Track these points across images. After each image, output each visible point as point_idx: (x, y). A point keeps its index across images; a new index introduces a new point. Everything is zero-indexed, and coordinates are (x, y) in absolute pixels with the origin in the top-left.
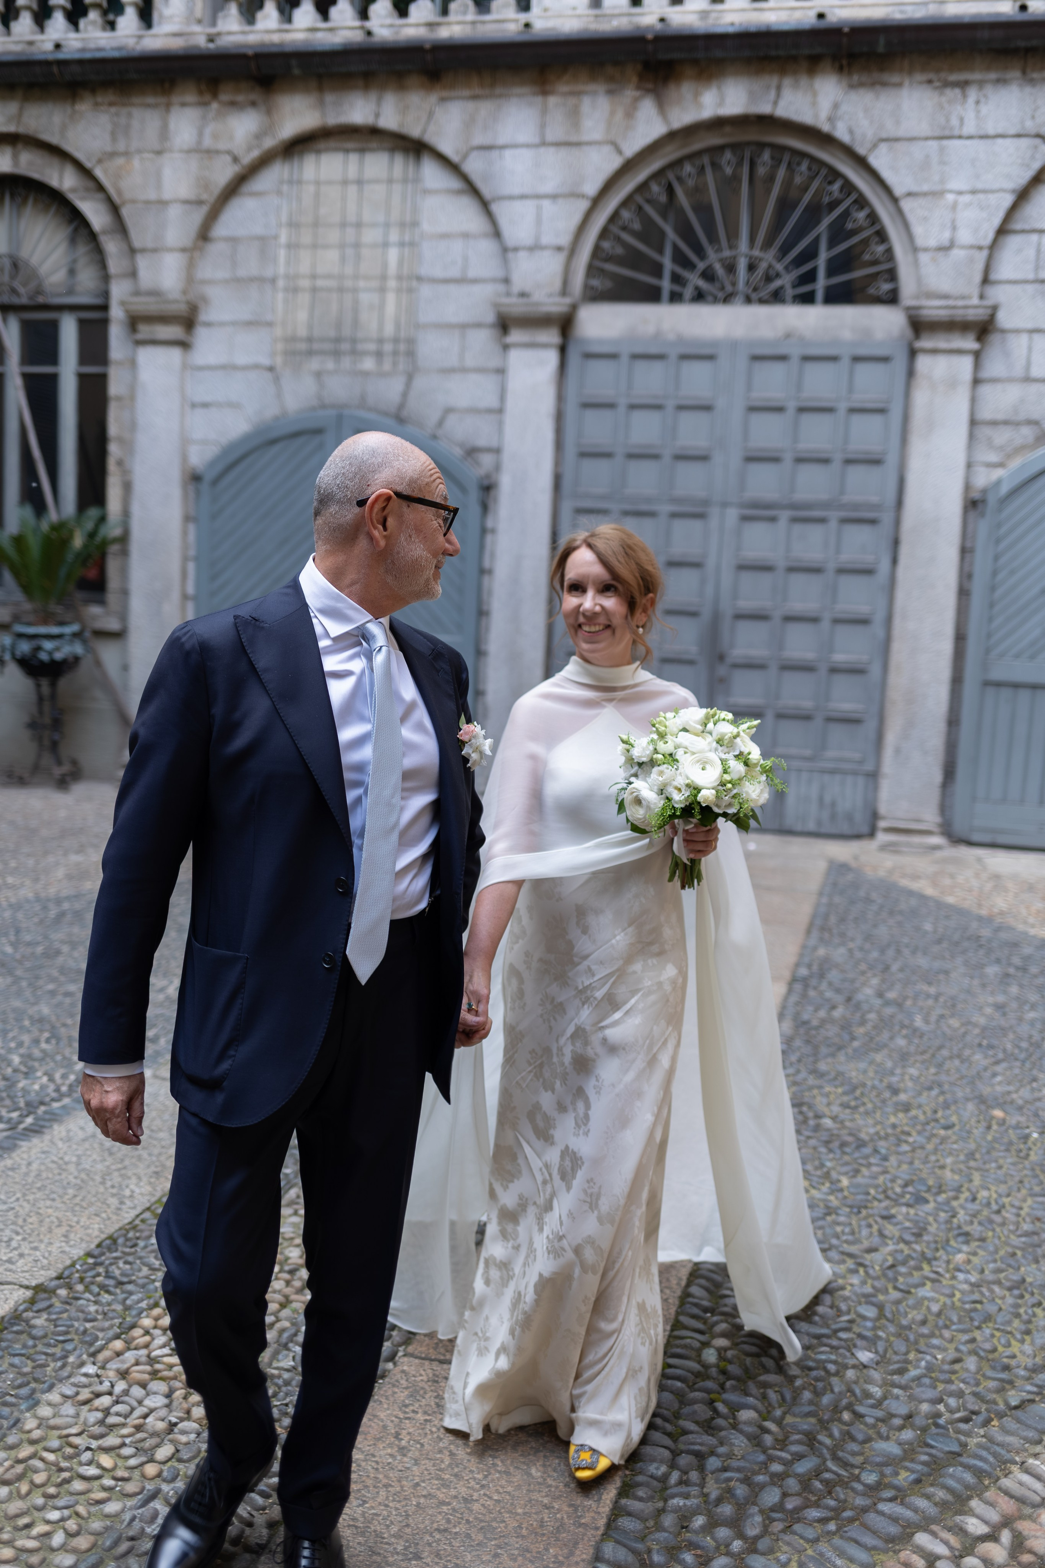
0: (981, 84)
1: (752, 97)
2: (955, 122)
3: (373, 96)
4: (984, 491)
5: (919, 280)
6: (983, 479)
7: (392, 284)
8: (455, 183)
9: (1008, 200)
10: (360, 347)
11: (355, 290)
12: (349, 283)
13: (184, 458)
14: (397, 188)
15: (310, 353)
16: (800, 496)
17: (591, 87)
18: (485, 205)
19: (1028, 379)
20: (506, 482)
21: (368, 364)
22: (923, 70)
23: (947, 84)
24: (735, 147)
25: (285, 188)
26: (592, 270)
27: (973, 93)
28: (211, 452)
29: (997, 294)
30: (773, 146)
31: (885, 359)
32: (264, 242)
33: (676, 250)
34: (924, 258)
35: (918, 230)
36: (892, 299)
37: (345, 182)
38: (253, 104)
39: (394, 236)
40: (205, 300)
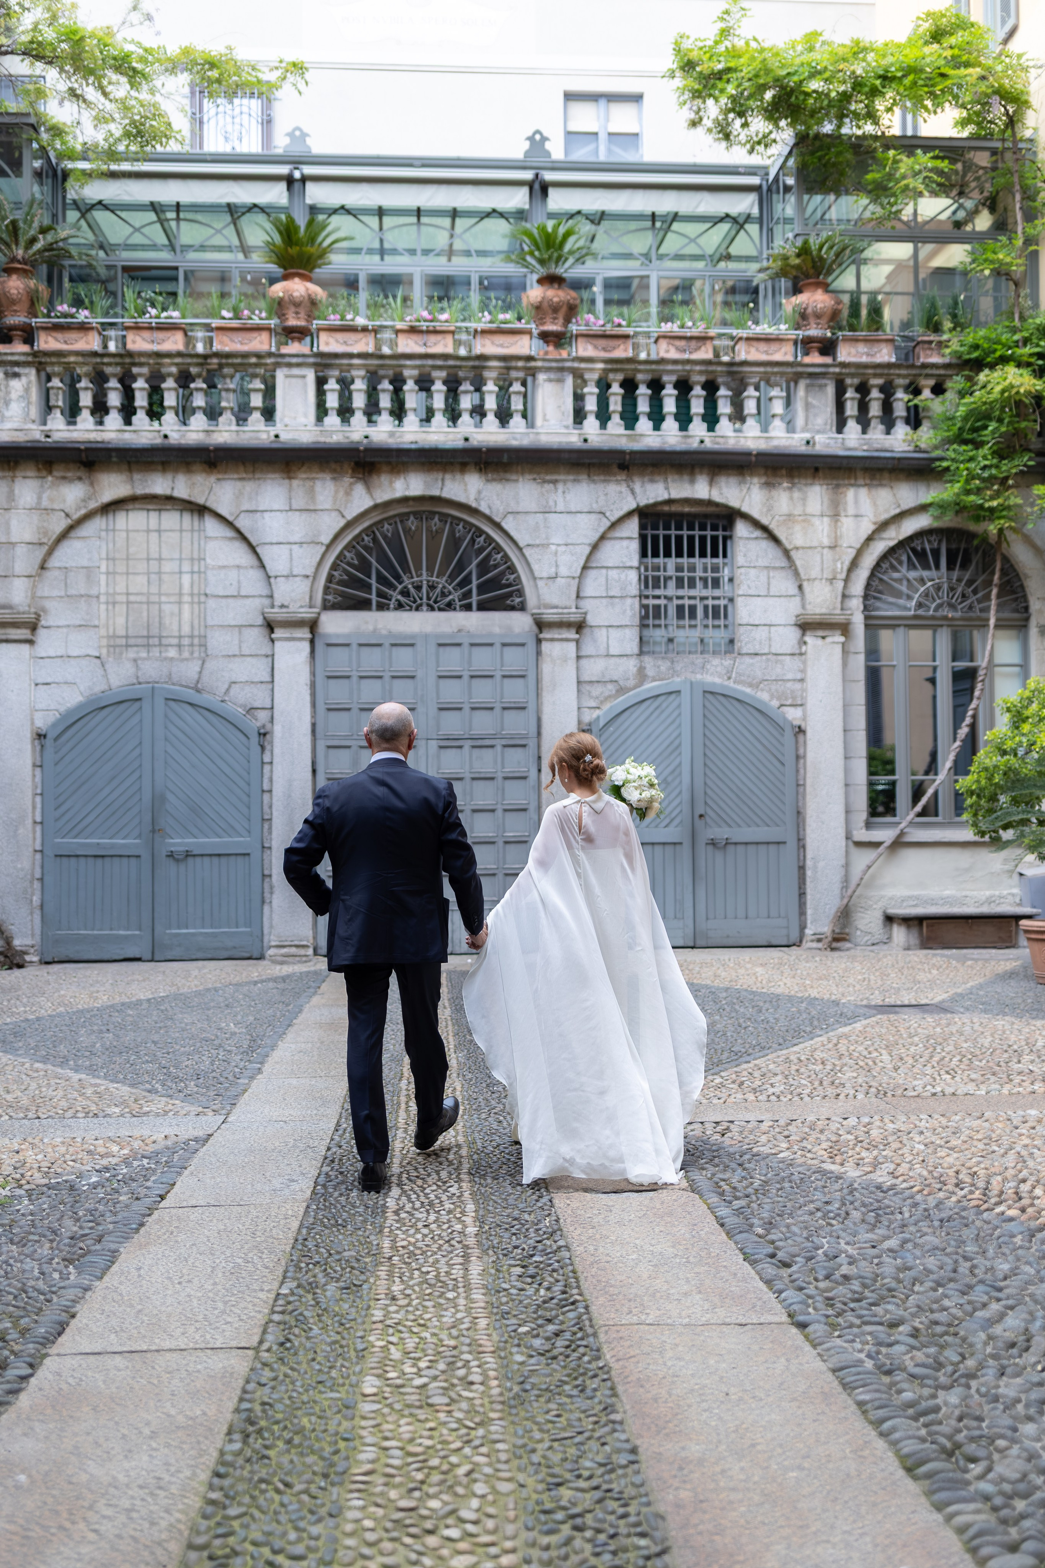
0: (565, 482)
1: (427, 485)
2: (551, 503)
3: (169, 476)
4: (590, 724)
5: (539, 596)
6: (588, 716)
7: (186, 598)
8: (230, 533)
9: (587, 550)
10: (165, 641)
11: (160, 603)
12: (155, 599)
13: (33, 723)
14: (187, 536)
15: (127, 646)
16: (476, 731)
17: (320, 475)
18: (253, 549)
19: (608, 656)
20: (278, 730)
21: (172, 653)
22: (530, 472)
23: (544, 481)
24: (416, 514)
25: (103, 534)
26: (326, 590)
27: (560, 487)
28: (52, 717)
29: (586, 605)
30: (439, 513)
31: (523, 645)
32: (89, 571)
33: (378, 573)
34: (540, 583)
35: (535, 567)
36: (522, 607)
37: (148, 531)
38: (80, 479)
39: (186, 567)
40: (44, 610)
